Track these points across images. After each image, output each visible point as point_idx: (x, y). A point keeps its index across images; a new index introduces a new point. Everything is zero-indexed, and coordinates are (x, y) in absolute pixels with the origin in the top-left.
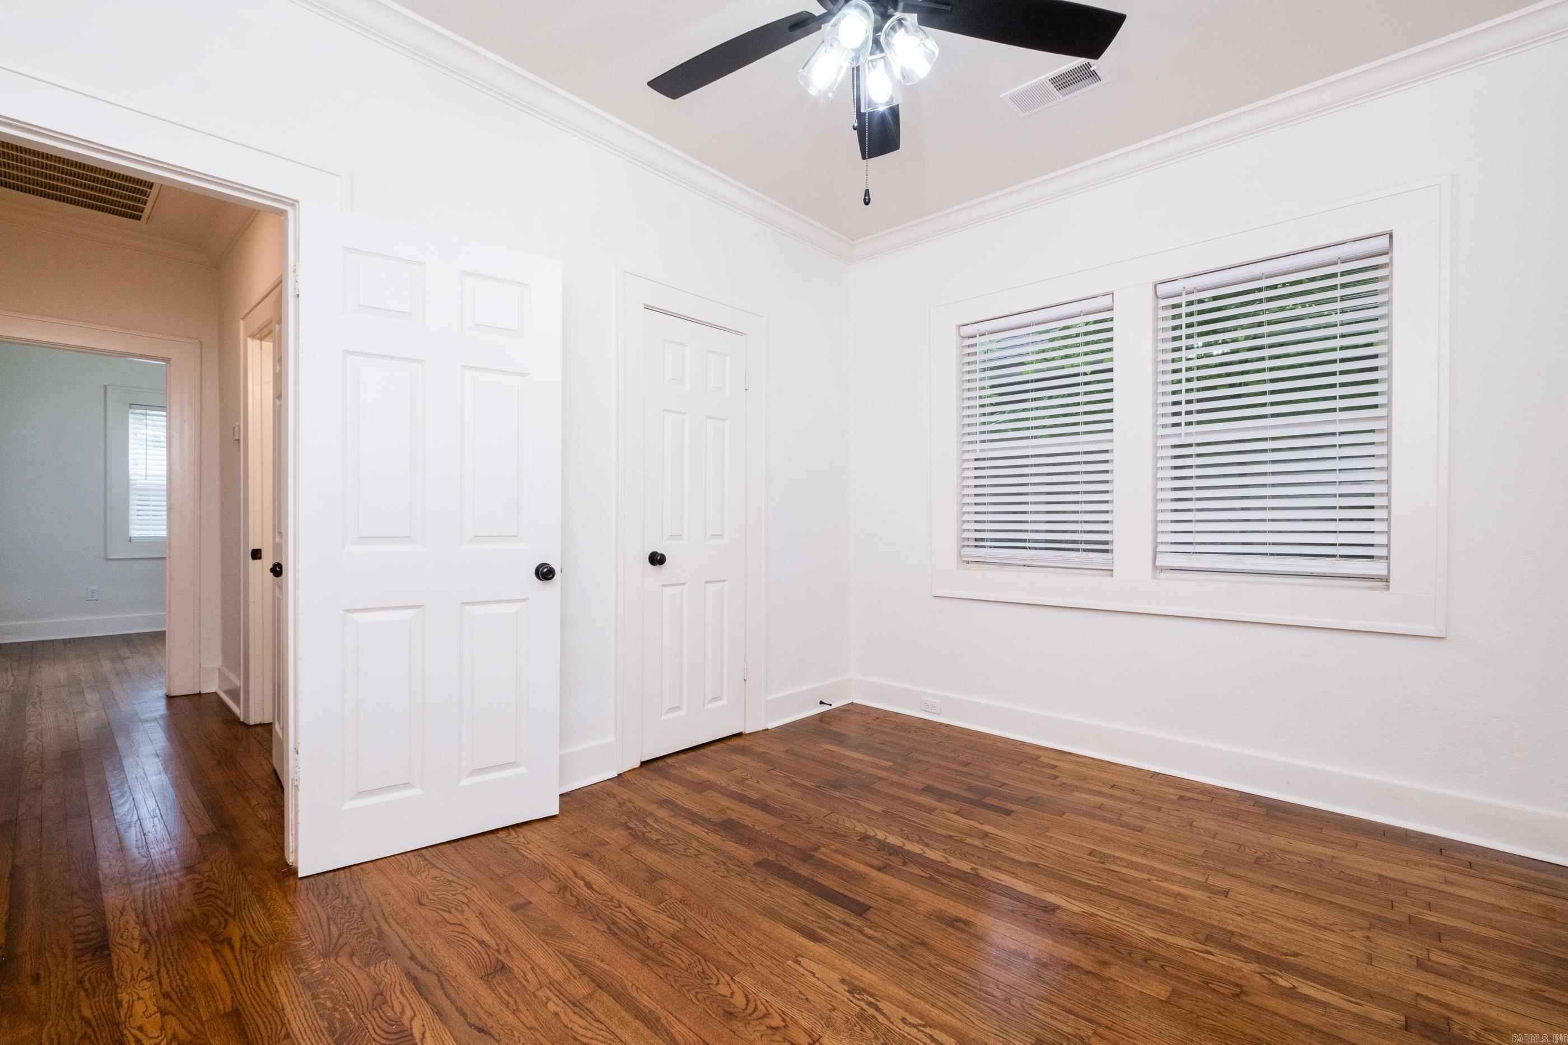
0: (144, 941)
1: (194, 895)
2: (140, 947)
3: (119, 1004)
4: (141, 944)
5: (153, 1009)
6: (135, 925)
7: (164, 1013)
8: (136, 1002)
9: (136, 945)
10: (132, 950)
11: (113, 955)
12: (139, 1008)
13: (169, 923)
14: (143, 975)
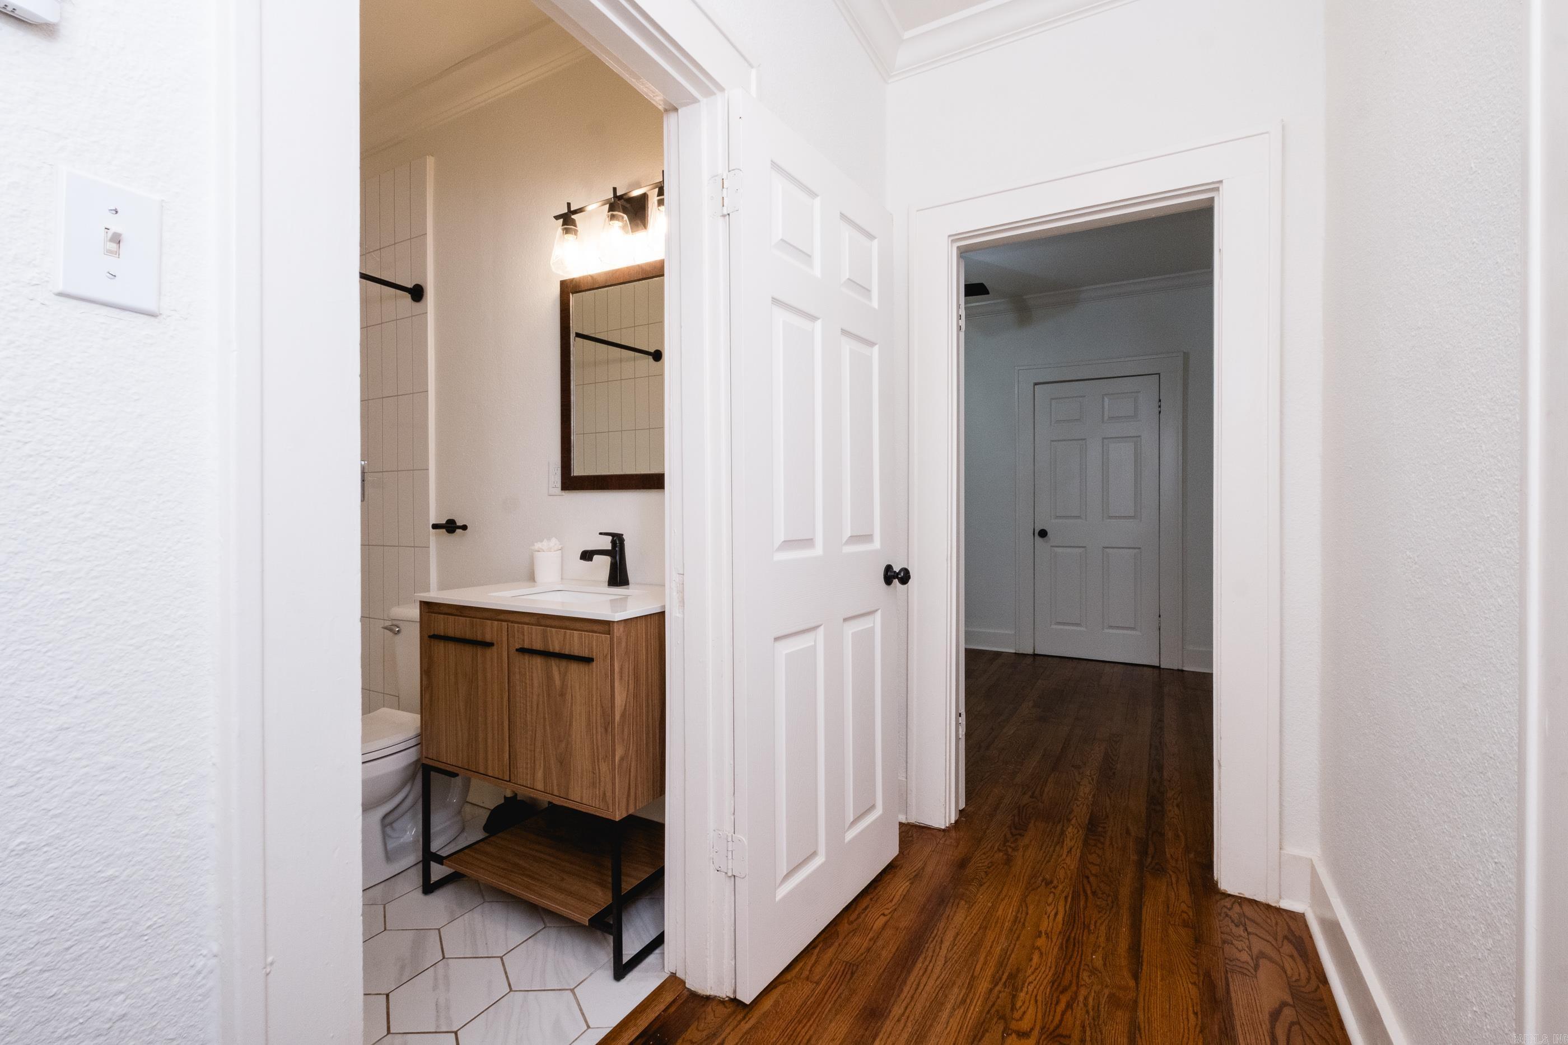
0: (1069, 820)
1: (1023, 836)
2: (1072, 819)
3: (1094, 796)
4: (1071, 820)
5: (1082, 788)
6: (1068, 835)
7: (1079, 783)
8: (1087, 793)
9: (1073, 821)
10: (1076, 819)
11: (1087, 822)
12: (1087, 790)
13: (1051, 824)
14: (1079, 803)
